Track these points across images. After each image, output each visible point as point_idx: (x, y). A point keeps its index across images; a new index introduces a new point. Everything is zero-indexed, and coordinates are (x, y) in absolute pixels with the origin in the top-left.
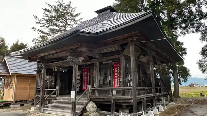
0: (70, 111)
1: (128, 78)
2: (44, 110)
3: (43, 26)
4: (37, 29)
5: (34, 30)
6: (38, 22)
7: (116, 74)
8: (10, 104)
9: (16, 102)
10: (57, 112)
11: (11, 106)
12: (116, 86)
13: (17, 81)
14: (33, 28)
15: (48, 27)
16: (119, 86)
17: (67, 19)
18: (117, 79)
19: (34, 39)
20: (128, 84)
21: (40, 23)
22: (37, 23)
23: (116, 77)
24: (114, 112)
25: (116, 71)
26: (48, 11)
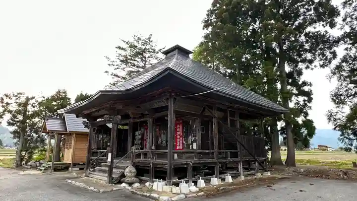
0: (107, 175)
1: (191, 139)
2: (89, 173)
3: (118, 68)
4: (110, 73)
5: (107, 74)
6: (111, 63)
7: (178, 133)
8: (69, 167)
9: (75, 165)
10: (99, 176)
11: (70, 169)
12: (178, 148)
13: (76, 141)
14: (106, 72)
15: (123, 69)
16: (181, 148)
17: (147, 57)
18: (180, 138)
19: (106, 86)
20: (191, 146)
21: (114, 65)
22: (109, 65)
23: (178, 137)
24: (152, 178)
25: (178, 130)
26: (123, 49)
